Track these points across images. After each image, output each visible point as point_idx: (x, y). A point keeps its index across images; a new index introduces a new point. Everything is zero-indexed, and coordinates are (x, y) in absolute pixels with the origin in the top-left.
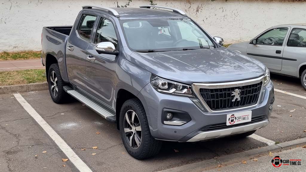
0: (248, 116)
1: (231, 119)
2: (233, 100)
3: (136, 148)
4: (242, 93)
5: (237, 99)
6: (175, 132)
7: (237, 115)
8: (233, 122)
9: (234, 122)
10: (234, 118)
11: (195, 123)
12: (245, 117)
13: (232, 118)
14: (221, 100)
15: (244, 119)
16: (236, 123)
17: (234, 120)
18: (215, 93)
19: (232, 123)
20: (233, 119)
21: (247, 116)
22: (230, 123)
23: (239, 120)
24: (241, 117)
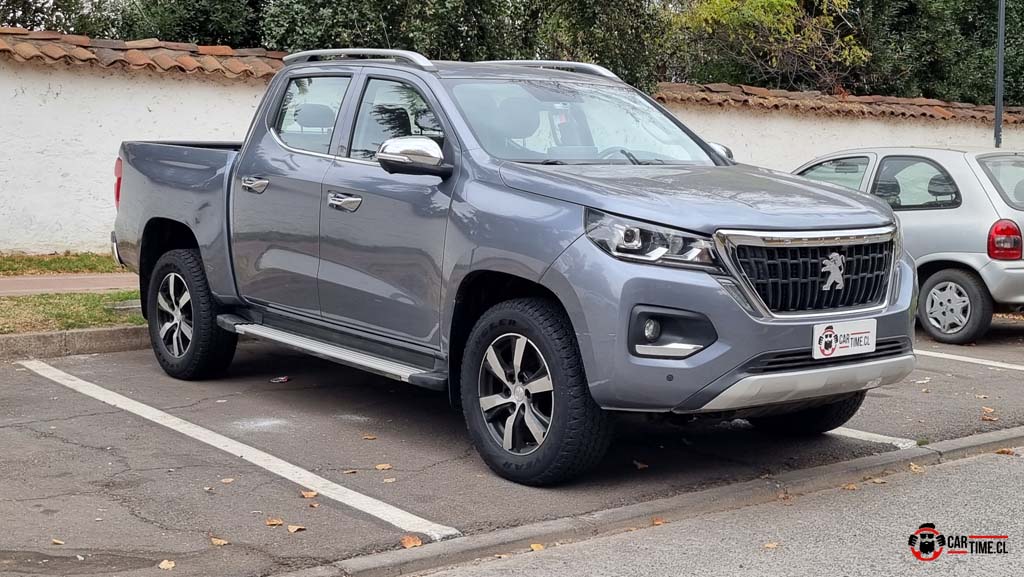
0: (867, 335)
1: (825, 340)
2: (826, 287)
3: (528, 452)
4: (847, 268)
5: (835, 284)
6: (670, 378)
7: (840, 328)
8: (830, 350)
9: (833, 350)
10: (833, 338)
11: (729, 348)
12: (860, 336)
13: (826, 336)
14: (795, 283)
15: (857, 342)
16: (838, 353)
17: (833, 344)
18: (778, 261)
19: (826, 352)
20: (831, 342)
21: (864, 335)
22: (823, 351)
23: (844, 344)
24: (851, 336)
